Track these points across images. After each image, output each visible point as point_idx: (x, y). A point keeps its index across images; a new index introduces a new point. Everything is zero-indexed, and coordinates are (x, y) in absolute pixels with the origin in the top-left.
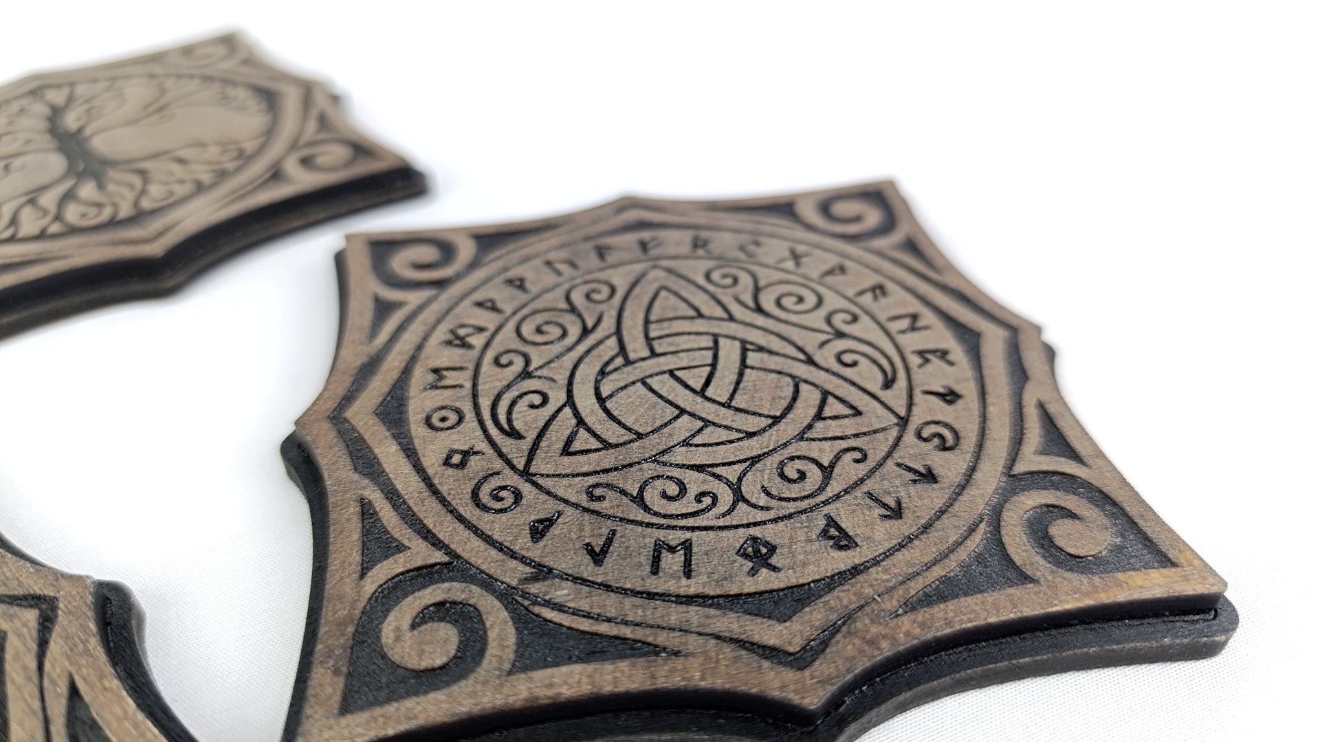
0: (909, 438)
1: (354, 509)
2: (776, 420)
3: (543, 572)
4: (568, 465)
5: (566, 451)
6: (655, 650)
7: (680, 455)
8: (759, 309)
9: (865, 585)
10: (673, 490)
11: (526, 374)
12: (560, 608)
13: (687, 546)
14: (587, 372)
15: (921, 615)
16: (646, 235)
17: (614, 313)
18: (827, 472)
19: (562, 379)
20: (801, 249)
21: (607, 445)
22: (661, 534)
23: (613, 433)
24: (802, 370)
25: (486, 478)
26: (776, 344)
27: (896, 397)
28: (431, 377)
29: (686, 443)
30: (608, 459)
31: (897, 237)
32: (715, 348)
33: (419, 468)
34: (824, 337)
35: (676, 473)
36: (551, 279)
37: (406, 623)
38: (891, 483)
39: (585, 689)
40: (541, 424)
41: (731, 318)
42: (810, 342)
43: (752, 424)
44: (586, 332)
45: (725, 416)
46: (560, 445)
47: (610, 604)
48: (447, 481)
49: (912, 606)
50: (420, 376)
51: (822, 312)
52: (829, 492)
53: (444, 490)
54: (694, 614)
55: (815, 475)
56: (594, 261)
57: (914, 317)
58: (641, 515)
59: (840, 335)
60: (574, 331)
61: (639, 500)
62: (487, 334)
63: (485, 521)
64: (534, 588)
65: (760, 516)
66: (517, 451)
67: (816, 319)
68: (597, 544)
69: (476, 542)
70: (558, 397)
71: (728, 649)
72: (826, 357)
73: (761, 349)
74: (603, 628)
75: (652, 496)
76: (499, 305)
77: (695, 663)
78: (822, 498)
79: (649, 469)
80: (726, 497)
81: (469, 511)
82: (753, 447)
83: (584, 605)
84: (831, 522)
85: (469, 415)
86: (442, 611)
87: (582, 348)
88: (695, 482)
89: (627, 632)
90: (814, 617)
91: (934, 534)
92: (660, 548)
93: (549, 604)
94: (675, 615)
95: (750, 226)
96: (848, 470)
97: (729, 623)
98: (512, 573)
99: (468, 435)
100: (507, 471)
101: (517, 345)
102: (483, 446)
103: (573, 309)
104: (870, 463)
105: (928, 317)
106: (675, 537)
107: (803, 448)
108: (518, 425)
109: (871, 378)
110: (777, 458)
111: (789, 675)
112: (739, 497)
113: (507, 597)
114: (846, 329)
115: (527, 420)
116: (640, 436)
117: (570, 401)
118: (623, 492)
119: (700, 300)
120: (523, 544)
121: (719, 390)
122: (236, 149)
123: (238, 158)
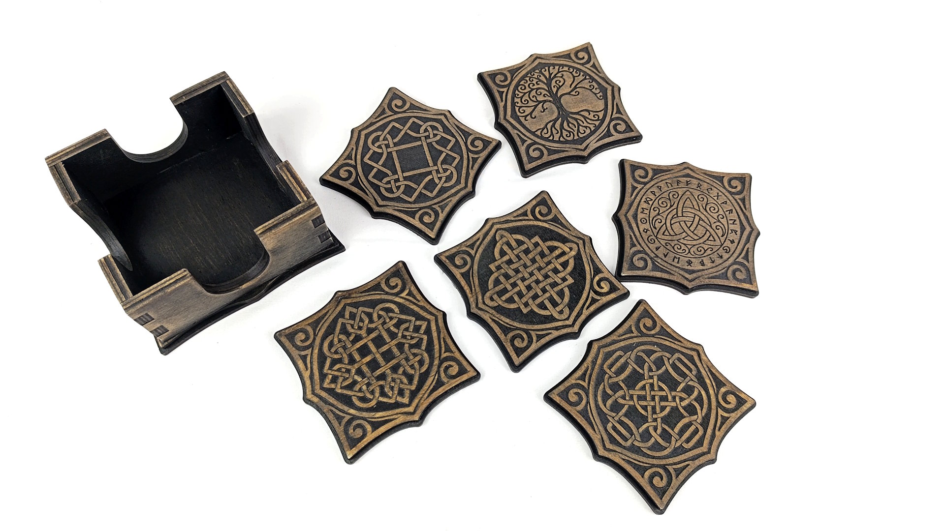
0: (721, 249)
1: (629, 236)
2: (700, 238)
3: (657, 256)
4: (663, 237)
5: (663, 234)
6: (671, 273)
7: (682, 241)
8: (706, 210)
9: (703, 273)
10: (679, 247)
11: (658, 214)
12: (658, 263)
13: (679, 258)
14: (670, 217)
15: (710, 280)
16: (688, 179)
17: (677, 202)
18: (705, 251)
19: (665, 217)
20: (720, 194)
21: (670, 235)
22: (675, 255)
23: (672, 233)
24: (708, 228)
25: (650, 236)
26: (706, 220)
27: (723, 239)
28: (642, 210)
29: (683, 238)
30: (670, 238)
31: (741, 196)
32: (694, 218)
33: (639, 231)
34: (716, 221)
35: (680, 244)
36: (666, 189)
37: (636, 259)
38: (715, 256)
39: (660, 276)
40: (660, 227)
41: (699, 211)
42: (712, 221)
43: (696, 238)
44: (671, 206)
45: (691, 234)
46: (662, 233)
47: (666, 264)
48: (643, 234)
49: (709, 278)
50: (640, 210)
51: (717, 214)
52: (704, 255)
53: (643, 236)
54: (677, 270)
55: (703, 251)
56: (675, 185)
57: (735, 221)
58: (673, 251)
59: (719, 221)
60: (669, 205)
61: (673, 248)
62: (653, 201)
63: (649, 244)
64: (655, 259)
65: (692, 256)
66: (655, 231)
67: (715, 216)
68: (666, 254)
69: (647, 248)
70: (664, 221)
71: (681, 276)
72: (714, 226)
73: (703, 220)
74: (664, 268)
75: (675, 247)
76: (656, 194)
77: (676, 277)
78: (702, 256)
79: (676, 242)
80: (687, 251)
81: (647, 242)
82: (694, 243)
83: (662, 264)
84: (702, 261)
85: (648, 221)
86: (641, 258)
87: (670, 210)
88: (683, 247)
89: (667, 270)
90: (695, 275)
91: (717, 268)
92: (675, 257)
93: (657, 262)
94: (675, 269)
95: (711, 183)
96: (709, 252)
97: (682, 272)
98: (652, 255)
99: (647, 226)
100: (653, 236)
101: (658, 206)
102: (650, 229)
103: (670, 199)
104: (713, 252)
105: (738, 222)
106: (678, 256)
107: (702, 245)
108: (656, 226)
109: (720, 233)
110: (698, 246)
111: (688, 282)
112: (689, 252)
113: (651, 258)
114: (720, 219)
115: (658, 225)
116: (676, 235)
117: (665, 223)
118: (671, 245)
119: (695, 203)
120: (654, 250)
121: (692, 229)
122: (597, 115)
123: (598, 120)
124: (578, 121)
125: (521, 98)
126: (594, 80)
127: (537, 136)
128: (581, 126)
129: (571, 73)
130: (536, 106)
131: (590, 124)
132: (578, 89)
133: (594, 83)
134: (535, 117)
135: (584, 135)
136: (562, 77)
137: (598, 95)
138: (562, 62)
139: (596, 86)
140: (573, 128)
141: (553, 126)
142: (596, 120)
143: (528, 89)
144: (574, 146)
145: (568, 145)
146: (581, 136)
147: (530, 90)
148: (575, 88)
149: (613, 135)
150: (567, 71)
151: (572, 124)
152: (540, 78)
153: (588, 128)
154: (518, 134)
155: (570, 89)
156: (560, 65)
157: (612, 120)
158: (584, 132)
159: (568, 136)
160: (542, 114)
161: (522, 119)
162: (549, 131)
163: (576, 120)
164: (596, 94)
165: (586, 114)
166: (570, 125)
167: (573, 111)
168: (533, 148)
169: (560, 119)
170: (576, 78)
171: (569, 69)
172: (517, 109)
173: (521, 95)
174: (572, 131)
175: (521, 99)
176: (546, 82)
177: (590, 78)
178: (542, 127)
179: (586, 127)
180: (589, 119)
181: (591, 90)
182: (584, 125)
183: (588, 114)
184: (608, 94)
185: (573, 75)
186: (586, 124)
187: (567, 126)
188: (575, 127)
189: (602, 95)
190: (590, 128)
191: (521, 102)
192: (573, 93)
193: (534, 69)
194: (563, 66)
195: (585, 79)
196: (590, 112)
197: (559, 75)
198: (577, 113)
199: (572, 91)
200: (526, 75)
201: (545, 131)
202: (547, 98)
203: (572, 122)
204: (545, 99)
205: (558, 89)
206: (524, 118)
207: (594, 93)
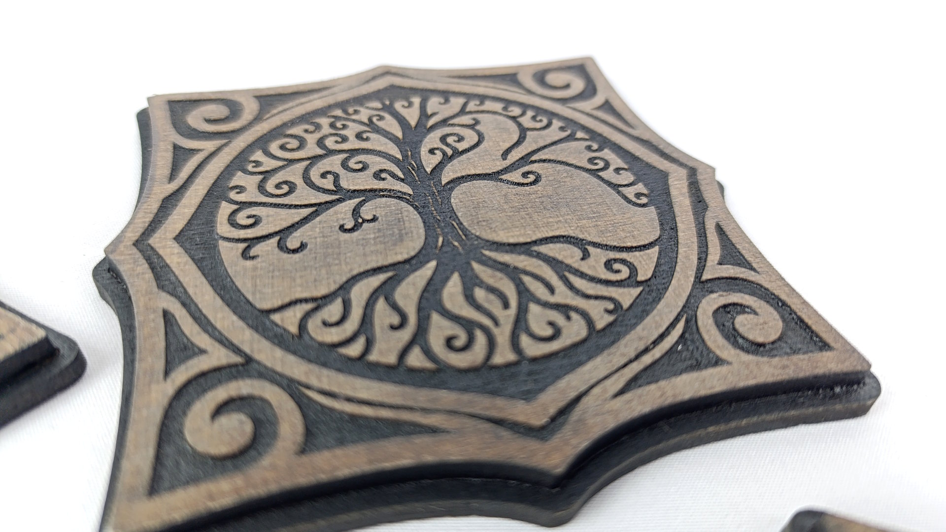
122: (623, 261)
123: (631, 281)
124: (527, 279)
125: (267, 174)
126: (605, 143)
127: (280, 339)
128: (538, 302)
129: (514, 118)
130: (319, 208)
131: (588, 297)
132: (534, 167)
133: (607, 154)
134: (303, 246)
135: (555, 346)
136: (471, 127)
137: (630, 192)
138: (481, 90)
139: (616, 161)
140: (495, 307)
141: (385, 291)
142: (619, 284)
143: (312, 149)
144: (484, 404)
145: (446, 398)
146: (532, 348)
147: (320, 152)
148: (525, 159)
149: (718, 362)
150: (500, 114)
151: (492, 290)
152: (380, 124)
153: (573, 315)
154: (167, 317)
155: (500, 165)
156: (469, 96)
157: (702, 286)
158: (548, 332)
159: (459, 343)
160: (347, 236)
161: (229, 253)
162: (356, 313)
163: (513, 273)
164: (616, 187)
165: (569, 255)
166: (480, 294)
167: (503, 237)
168: (221, 394)
169: (433, 264)
170: (529, 133)
171: (505, 109)
172: (225, 209)
173: (269, 164)
174: (487, 322)
175: (264, 181)
176: (399, 134)
177: (591, 139)
178: (322, 291)
179: (565, 309)
180: (582, 275)
181: (594, 173)
182: (552, 299)
183: (578, 253)
184: (674, 192)
185: (519, 125)
186: (563, 295)
187: (461, 299)
188: (506, 305)
189: (645, 191)
190: (584, 315)
191: (261, 188)
192: (516, 176)
193: (360, 100)
194: (483, 98)
195: (571, 138)
196: (591, 249)
197: (466, 119)
198: (524, 248)
199: (506, 170)
200: (322, 112)
201: (334, 310)
202: (390, 184)
203: (491, 281)
204: (380, 185)
205: (447, 159)
206: (243, 246)
207: (609, 184)
